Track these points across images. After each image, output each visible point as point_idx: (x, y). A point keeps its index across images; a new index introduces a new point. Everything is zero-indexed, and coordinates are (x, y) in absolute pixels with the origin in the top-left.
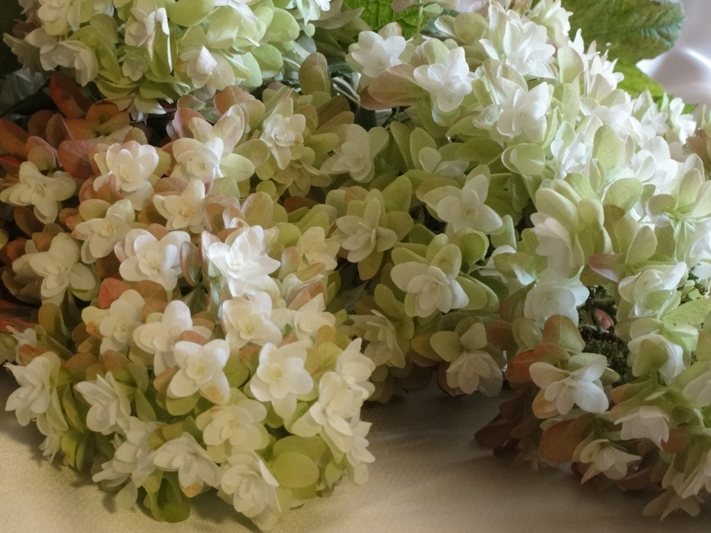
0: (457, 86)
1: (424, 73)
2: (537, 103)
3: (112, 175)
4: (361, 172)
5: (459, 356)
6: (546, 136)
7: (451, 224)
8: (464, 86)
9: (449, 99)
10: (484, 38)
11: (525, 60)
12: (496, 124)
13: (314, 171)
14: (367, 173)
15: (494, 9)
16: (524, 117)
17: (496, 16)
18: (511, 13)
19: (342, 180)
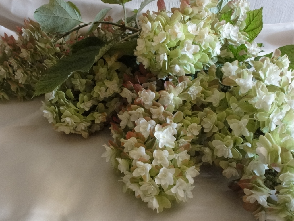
0: (248, 85)
1: (239, 80)
2: (269, 100)
3: (142, 99)
4: (216, 104)
5: (227, 167)
6: (270, 110)
7: (234, 131)
8: (250, 86)
9: (245, 89)
10: (261, 71)
11: (271, 80)
12: (255, 103)
13: (203, 100)
14: (217, 105)
15: (267, 62)
16: (265, 103)
17: (266, 64)
18: (271, 64)
19: (210, 104)
